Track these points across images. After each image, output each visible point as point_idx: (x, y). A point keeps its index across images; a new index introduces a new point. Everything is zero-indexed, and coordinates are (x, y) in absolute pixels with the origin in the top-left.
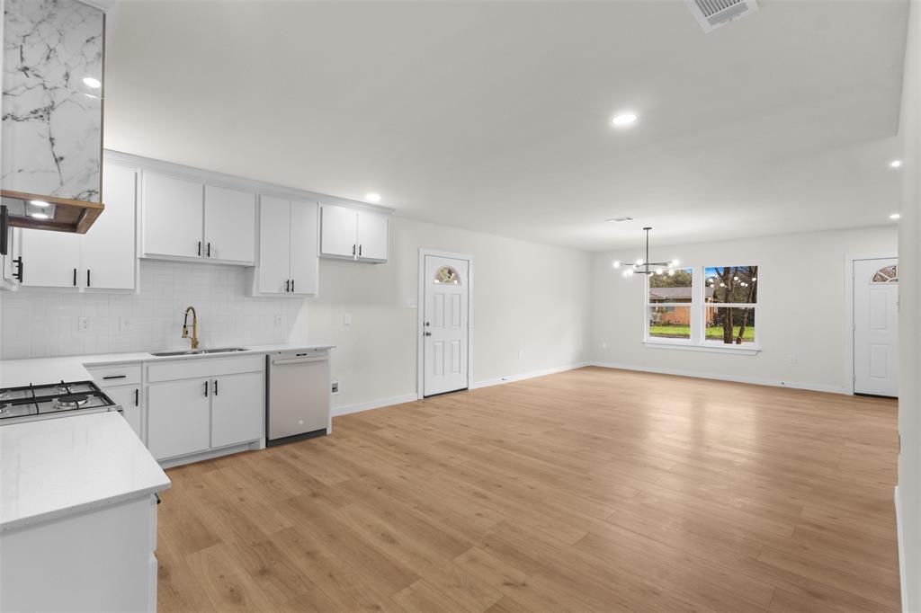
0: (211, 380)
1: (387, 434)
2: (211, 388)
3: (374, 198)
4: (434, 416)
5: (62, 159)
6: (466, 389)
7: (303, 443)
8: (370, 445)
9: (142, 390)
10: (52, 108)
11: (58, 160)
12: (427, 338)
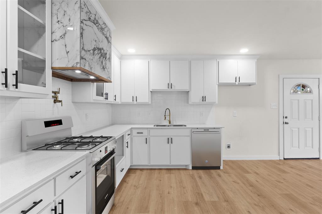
0: (170, 137)
1: (252, 178)
2: (170, 140)
3: (244, 50)
4: (288, 173)
5: (68, 52)
6: (318, 159)
7: (208, 171)
8: (239, 181)
9: (148, 138)
10: (65, 33)
11: (68, 53)
12: (285, 125)
